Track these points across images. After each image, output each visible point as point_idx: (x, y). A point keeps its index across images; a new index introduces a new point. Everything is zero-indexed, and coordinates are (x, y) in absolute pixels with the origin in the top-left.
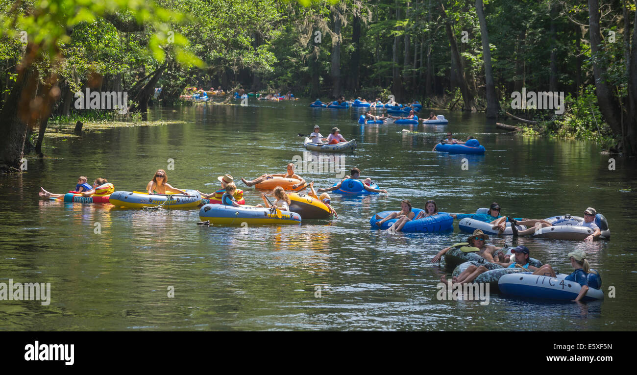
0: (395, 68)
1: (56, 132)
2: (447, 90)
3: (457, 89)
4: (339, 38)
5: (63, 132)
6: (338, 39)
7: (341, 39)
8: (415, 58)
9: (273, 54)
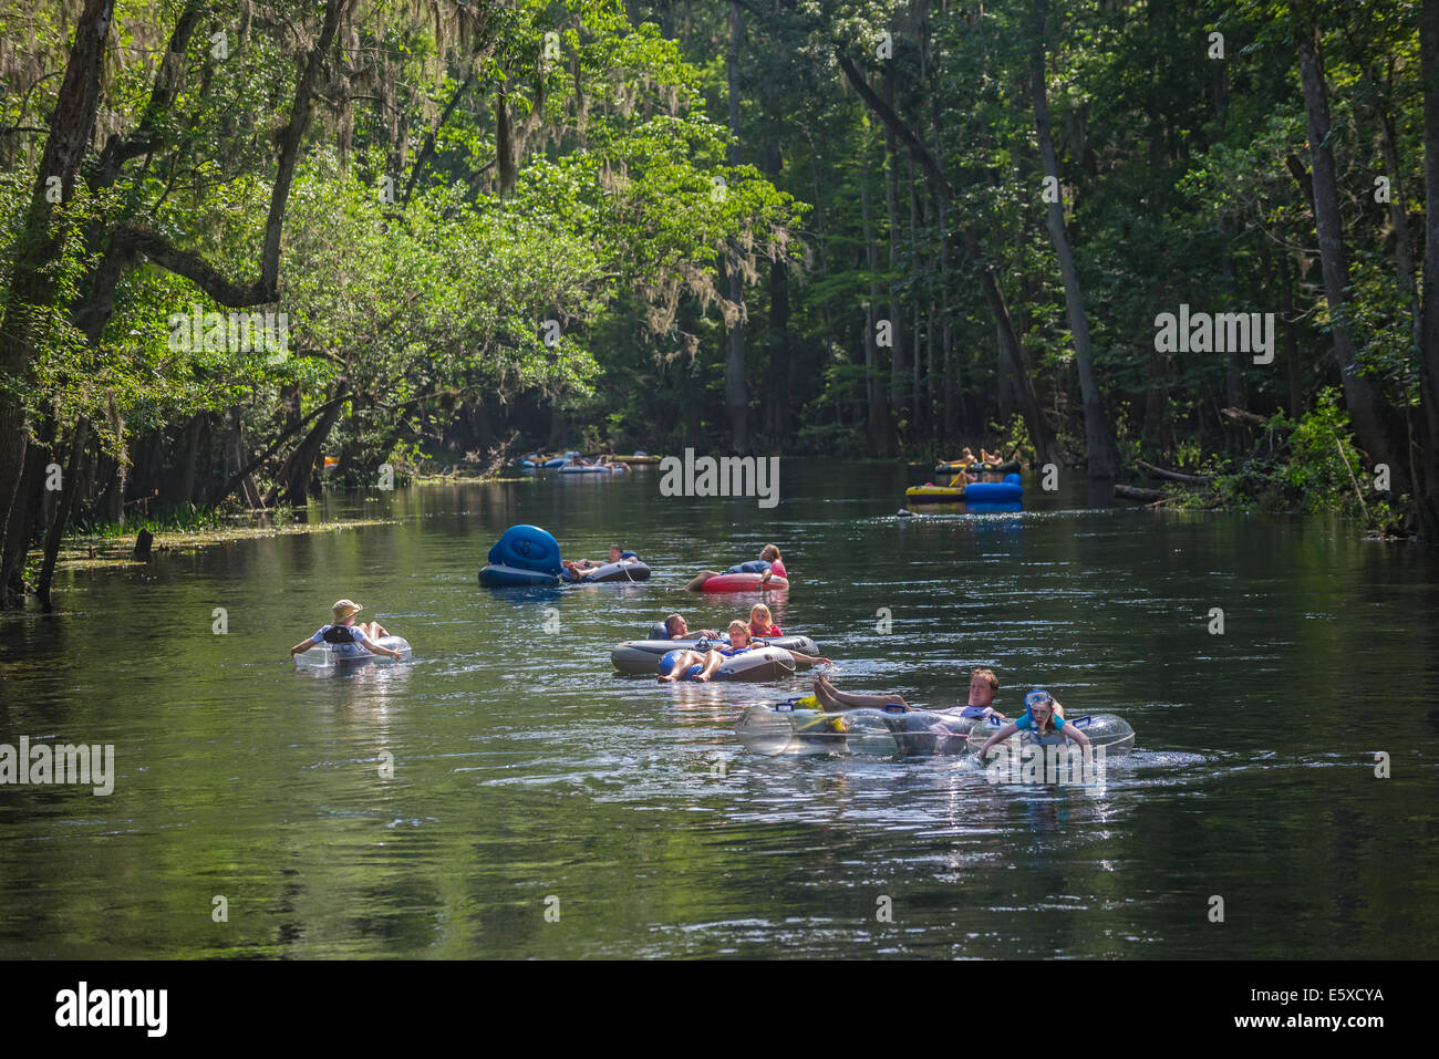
0: (871, 379)
1: (90, 558)
2: (994, 424)
3: (1016, 419)
4: (740, 311)
5: (108, 557)
6: (737, 314)
7: (745, 315)
8: (916, 356)
9: (591, 355)
